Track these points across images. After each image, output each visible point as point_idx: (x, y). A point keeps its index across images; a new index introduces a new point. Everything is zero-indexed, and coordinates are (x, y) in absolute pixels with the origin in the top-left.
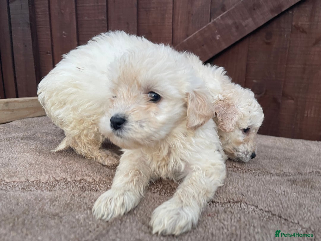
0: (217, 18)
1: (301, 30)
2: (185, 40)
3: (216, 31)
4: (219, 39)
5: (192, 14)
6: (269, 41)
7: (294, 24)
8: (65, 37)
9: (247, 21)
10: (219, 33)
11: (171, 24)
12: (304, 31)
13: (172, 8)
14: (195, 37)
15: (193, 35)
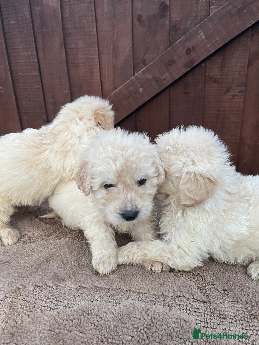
0: (139, 73)
1: (214, 80)
2: (112, 94)
3: (139, 85)
4: (142, 92)
5: (117, 68)
6: (186, 91)
7: (207, 74)
8: (3, 92)
9: (164, 75)
10: (142, 86)
11: (99, 78)
12: (216, 81)
13: (98, 63)
14: (121, 91)
15: (118, 89)
